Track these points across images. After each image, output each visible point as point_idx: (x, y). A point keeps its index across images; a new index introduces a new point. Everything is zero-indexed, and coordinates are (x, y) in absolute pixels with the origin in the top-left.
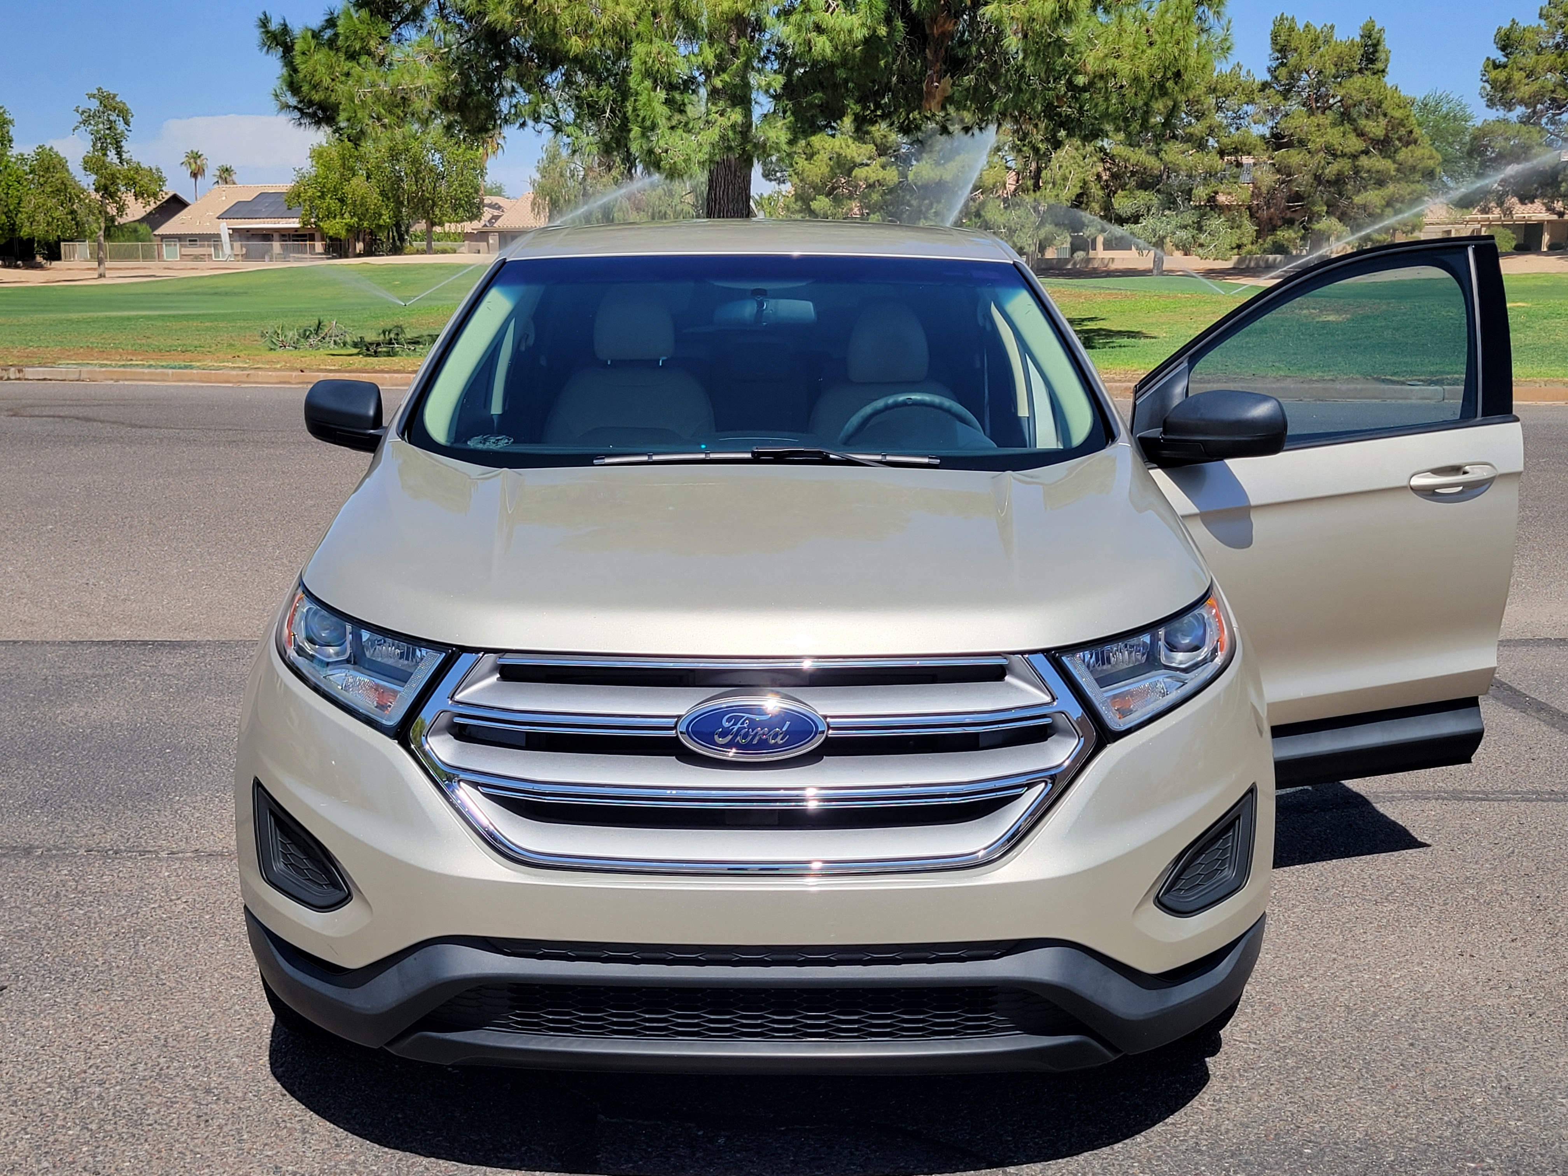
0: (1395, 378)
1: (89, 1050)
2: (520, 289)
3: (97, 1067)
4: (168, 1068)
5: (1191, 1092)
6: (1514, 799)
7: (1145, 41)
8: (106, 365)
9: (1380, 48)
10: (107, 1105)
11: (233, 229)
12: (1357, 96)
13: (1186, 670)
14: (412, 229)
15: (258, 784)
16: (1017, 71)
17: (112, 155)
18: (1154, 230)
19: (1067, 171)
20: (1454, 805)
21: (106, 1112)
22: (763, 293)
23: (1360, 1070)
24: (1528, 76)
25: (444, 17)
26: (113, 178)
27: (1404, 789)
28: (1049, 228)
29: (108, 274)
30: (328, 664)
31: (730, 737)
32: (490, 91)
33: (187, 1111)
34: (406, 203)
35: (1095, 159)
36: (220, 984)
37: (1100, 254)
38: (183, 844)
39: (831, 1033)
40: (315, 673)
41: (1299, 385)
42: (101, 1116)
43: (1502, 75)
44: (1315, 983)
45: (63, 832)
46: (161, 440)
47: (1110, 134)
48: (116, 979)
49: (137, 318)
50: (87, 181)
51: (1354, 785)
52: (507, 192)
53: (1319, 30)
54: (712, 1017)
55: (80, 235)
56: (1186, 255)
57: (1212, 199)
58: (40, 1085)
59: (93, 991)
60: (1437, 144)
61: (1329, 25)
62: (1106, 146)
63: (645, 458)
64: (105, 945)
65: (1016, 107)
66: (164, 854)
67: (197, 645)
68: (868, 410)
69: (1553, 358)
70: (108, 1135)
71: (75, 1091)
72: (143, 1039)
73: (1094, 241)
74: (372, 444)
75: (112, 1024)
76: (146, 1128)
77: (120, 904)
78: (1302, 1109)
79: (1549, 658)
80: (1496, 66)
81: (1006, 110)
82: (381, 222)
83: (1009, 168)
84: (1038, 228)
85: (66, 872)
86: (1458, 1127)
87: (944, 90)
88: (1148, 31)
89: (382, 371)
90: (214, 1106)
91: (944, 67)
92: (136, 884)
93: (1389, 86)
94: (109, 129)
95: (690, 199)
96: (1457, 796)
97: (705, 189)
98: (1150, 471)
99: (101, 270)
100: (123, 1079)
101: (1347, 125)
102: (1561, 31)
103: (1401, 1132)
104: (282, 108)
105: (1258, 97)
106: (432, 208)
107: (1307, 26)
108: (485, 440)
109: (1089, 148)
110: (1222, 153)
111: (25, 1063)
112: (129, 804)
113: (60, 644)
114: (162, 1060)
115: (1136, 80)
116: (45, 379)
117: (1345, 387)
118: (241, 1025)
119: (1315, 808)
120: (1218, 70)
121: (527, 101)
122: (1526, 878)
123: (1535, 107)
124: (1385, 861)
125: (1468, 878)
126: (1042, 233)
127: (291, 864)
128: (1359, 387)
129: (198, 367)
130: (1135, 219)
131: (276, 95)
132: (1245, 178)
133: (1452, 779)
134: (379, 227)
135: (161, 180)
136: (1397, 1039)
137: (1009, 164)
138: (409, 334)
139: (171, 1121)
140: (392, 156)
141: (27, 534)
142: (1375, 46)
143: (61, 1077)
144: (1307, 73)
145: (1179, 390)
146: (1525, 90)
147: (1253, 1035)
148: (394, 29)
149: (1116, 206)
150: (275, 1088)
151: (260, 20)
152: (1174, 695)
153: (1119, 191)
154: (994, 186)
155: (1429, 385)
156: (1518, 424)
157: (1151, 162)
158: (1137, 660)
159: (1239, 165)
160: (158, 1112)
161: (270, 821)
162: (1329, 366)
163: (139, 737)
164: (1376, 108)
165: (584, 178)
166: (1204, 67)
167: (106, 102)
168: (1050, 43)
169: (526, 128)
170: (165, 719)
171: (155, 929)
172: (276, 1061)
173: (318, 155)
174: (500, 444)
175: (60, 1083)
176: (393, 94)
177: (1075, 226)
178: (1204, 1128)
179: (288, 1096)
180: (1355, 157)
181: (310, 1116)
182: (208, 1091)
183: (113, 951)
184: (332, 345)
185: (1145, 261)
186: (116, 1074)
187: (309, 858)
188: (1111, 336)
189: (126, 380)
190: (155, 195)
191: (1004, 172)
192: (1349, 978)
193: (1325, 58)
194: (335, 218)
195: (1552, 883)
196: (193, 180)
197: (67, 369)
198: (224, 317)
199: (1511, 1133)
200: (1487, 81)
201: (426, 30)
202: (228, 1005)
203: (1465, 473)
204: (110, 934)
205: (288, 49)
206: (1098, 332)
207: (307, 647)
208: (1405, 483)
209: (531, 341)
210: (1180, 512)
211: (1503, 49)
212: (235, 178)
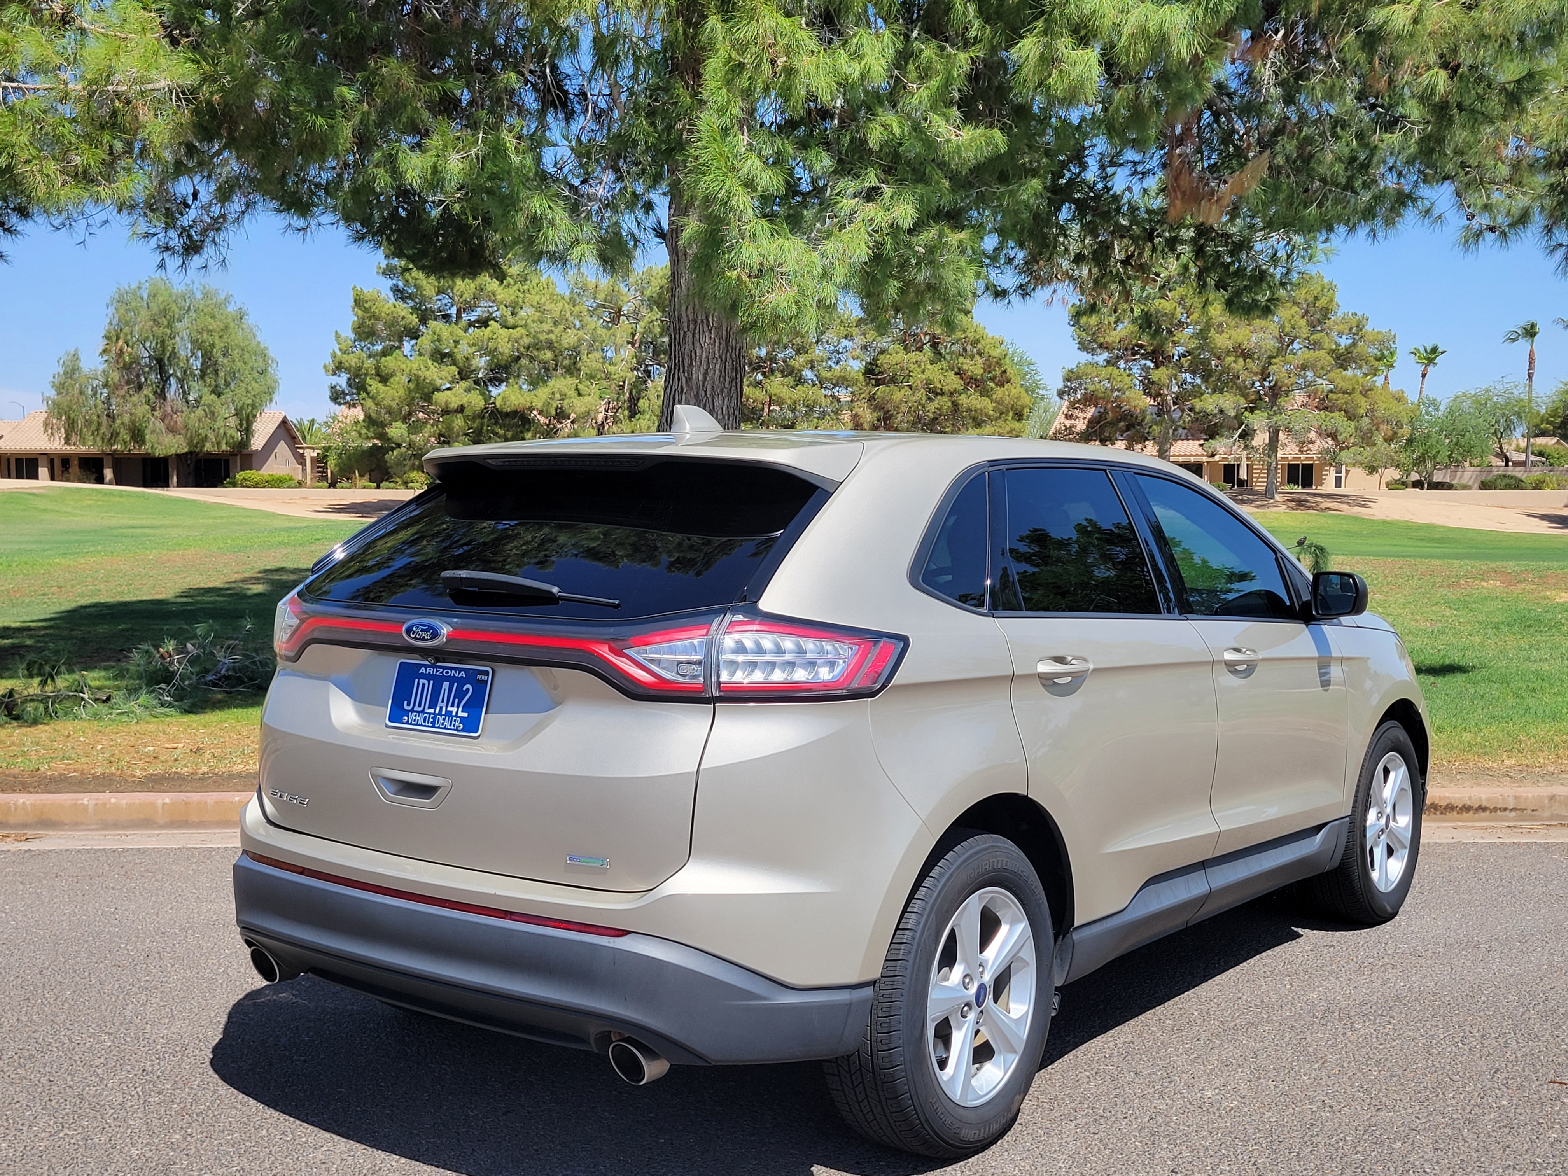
105: (855, 331)
164: (971, 347)
180: (953, 395)
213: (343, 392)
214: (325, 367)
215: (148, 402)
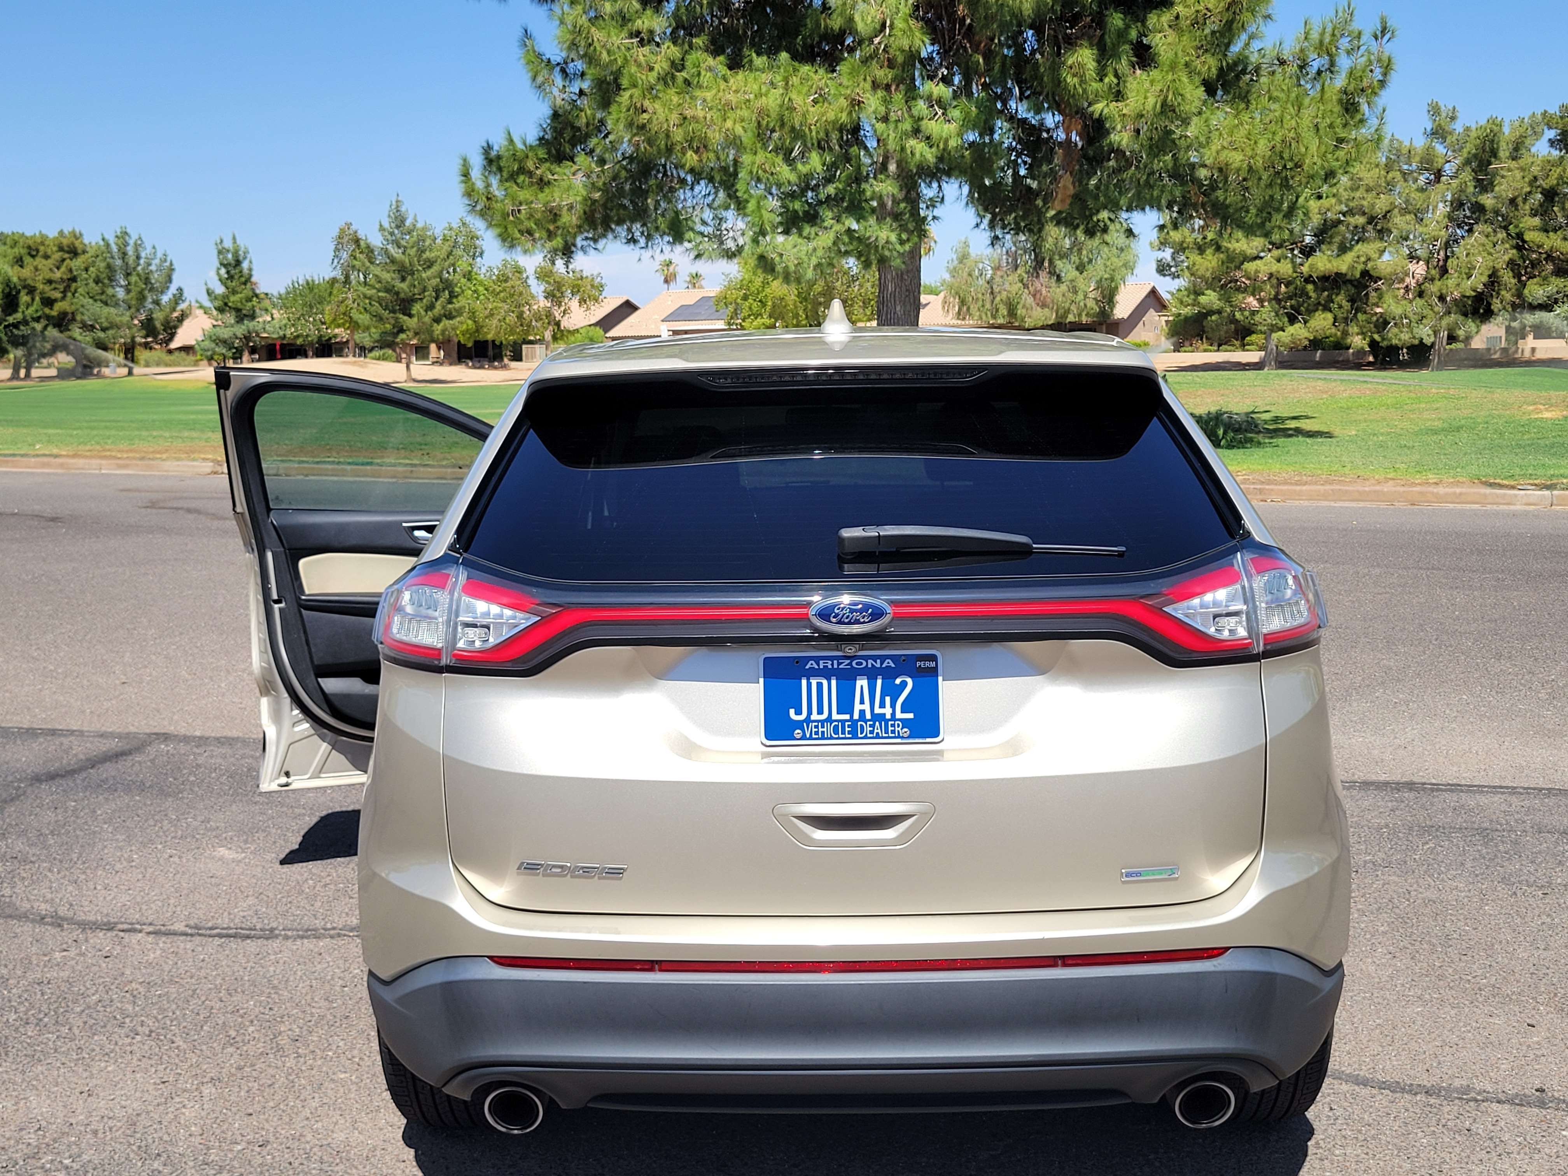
0: (1505, 482)
11: (673, 331)
16: (1145, 168)
17: (560, 266)
19: (1475, 260)
26: (560, 286)
35: (1507, 246)
37: (1529, 343)
50: (538, 289)
55: (536, 339)
83: (1412, 258)
109: (1501, 235)
117: (1446, 491)
128: (1461, 490)
149: (1528, 293)
151: (483, 148)
155: (1541, 489)
165: (992, 277)
191: (1405, 261)
194: (756, 318)
212: (703, 283)
213: (1168, 265)
214: (1151, 243)
215: (1022, 281)
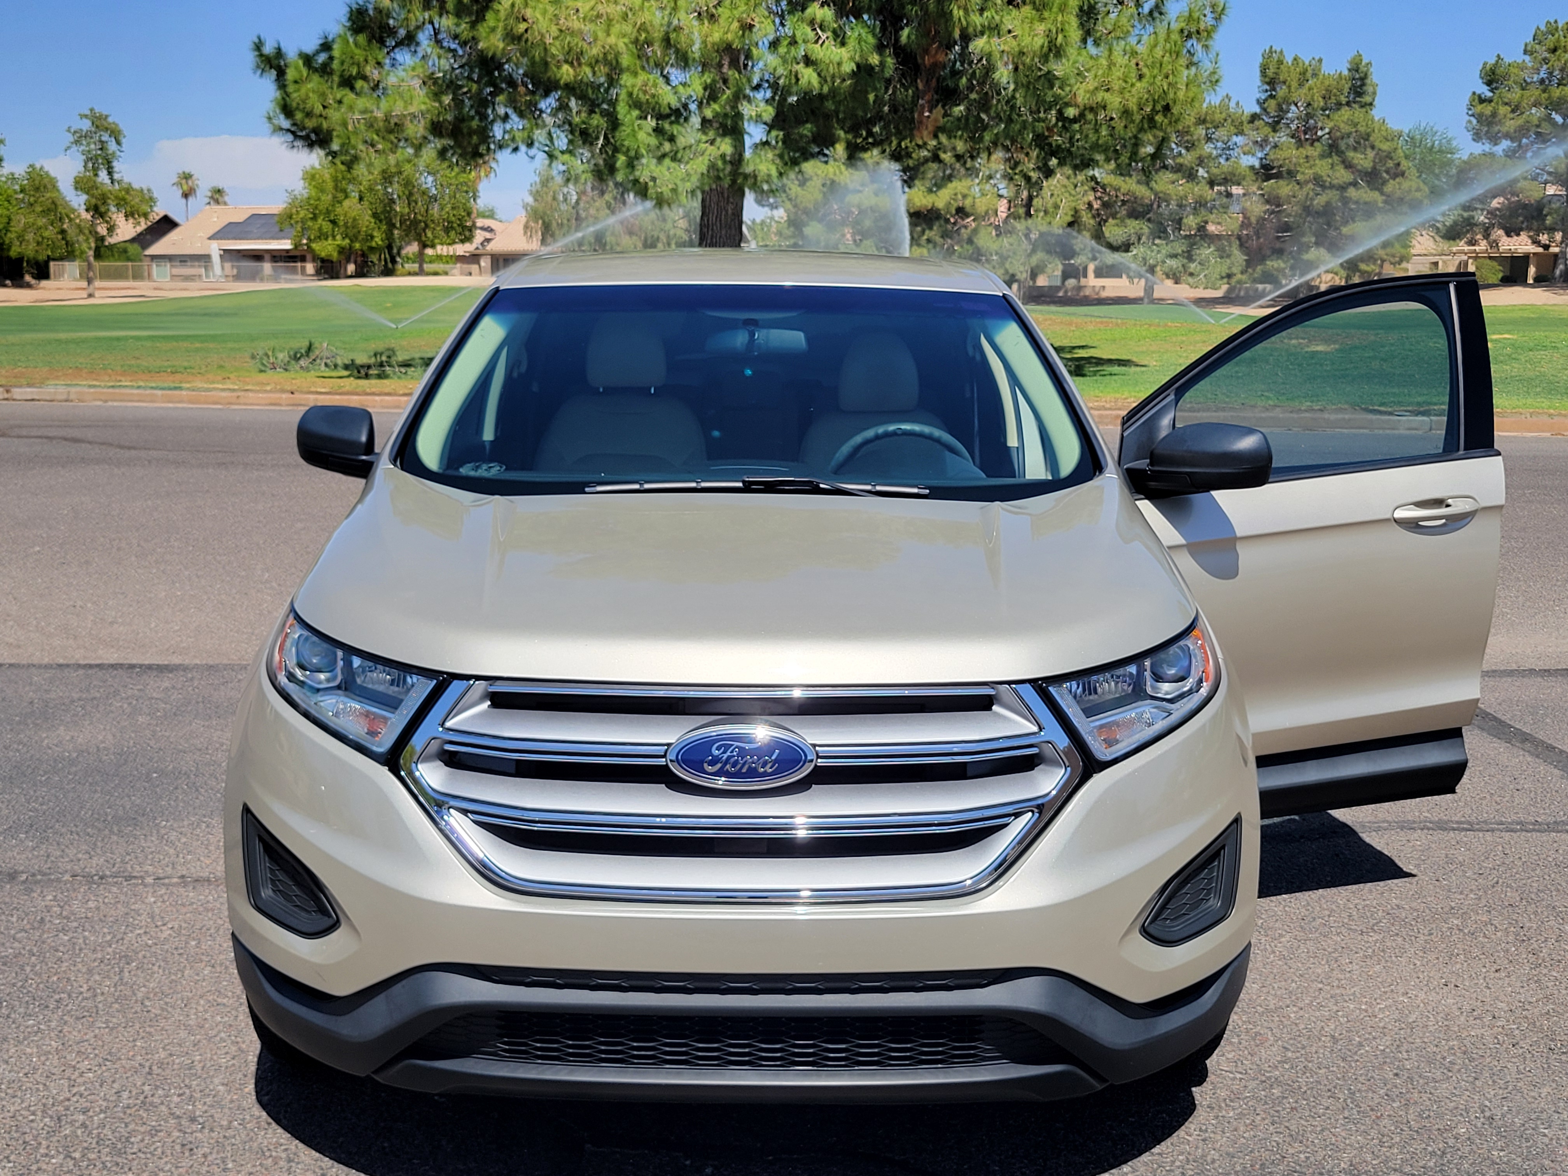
0: (1382, 409)
1: (73, 1077)
2: (514, 317)
3: (81, 1095)
4: (153, 1096)
5: (1177, 1121)
6: (1498, 830)
7: (1134, 74)
8: (94, 386)
9: (1368, 81)
10: (90, 1133)
11: (224, 250)
12: (1345, 128)
13: (1171, 701)
14: (404, 252)
15: (247, 810)
16: (1007, 102)
17: (103, 176)
18: (1144, 259)
19: (1059, 200)
20: (1439, 835)
21: (90, 1140)
22: (754, 323)
23: (1345, 1100)
24: (1513, 111)
25: (438, 42)
26: (104, 199)
27: (1389, 819)
28: (1040, 255)
29: (97, 294)
30: (318, 690)
31: (719, 765)
32: (483, 117)
33: (171, 1140)
34: (398, 225)
35: (1086, 188)
36: (206, 1011)
37: (1092, 281)
38: (169, 870)
39: (819, 1062)
40: (305, 699)
41: (1288, 415)
42: (85, 1145)
43: (1488, 109)
44: (1301, 1013)
45: (48, 856)
46: (149, 462)
47: (1101, 163)
48: (100, 1005)
49: (126, 338)
50: (78, 201)
51: (1340, 814)
52: (499, 215)
53: (1307, 63)
54: (701, 1045)
55: (70, 255)
56: (1176, 283)
57: (1201, 228)
58: (23, 1112)
59: (78, 1018)
60: (1424, 176)
61: (1317, 58)
62: (1097, 175)
63: (636, 487)
64: (90, 971)
65: (1007, 136)
66: (149, 880)
67: (185, 668)
68: (858, 439)
69: (1538, 389)
70: (92, 1163)
71: (59, 1119)
72: (128, 1066)
73: (1085, 269)
74: (364, 470)
75: (97, 1052)
76: (130, 1157)
77: (105, 930)
78: (1288, 1139)
79: (1532, 689)
80: (1482, 100)
81: (998, 139)
82: (374, 244)
83: (1001, 196)
84: (1030, 256)
85: (50, 897)
86: (1442, 1157)
87: (936, 120)
88: (1137, 64)
89: (373, 394)
90: (199, 1135)
91: (935, 97)
92: (121, 910)
93: (1376, 119)
94: (101, 149)
95: (683, 224)
96: (1442, 826)
97: (698, 213)
98: (1137, 502)
99: (90, 290)
100: (107, 1108)
101: (1335, 158)
102: (1545, 67)
103: (1385, 1162)
104: (274, 131)
105: (1247, 128)
106: (424, 230)
107: (1295, 59)
108: (477, 467)
109: (1081, 177)
110: (1212, 183)
111: (9, 1091)
112: (115, 829)
113: (47, 667)
114: (146, 1088)
115: (1126, 113)
116: (33, 400)
117: (1333, 417)
118: (227, 1053)
119: (1302, 837)
120: (1207, 101)
121: (521, 127)
122: (1510, 908)
123: (1520, 142)
124: (1371, 891)
125: (1453, 908)
126: (1034, 260)
127: (279, 891)
128: (1347, 417)
129: (188, 389)
130: (1126, 247)
131: (270, 118)
132: (1235, 208)
133: (1437, 809)
134: (371, 249)
135: (152, 201)
136: (1382, 1069)
137: (1001, 192)
138: (401, 357)
139: (155, 1150)
140: (385, 178)
141: (14, 556)
142: (1363, 79)
143: (44, 1105)
144: (1296, 105)
145: (1166, 421)
146: (1511, 124)
147: (1239, 1064)
148: (388, 53)
149: (1107, 234)
150: (260, 1117)
151: (255, 43)
152: (1160, 725)
153: (1110, 220)
154: (987, 213)
155: (1417, 415)
156: (1500, 458)
157: (1141, 191)
158: (1123, 690)
159: (1229, 195)
160: (142, 1140)
161: (258, 847)
162: (1318, 396)
163: (126, 761)
164: (1364, 140)
165: (577, 202)
166: (1193, 100)
167: (98, 123)
168: (1040, 77)
169: (519, 154)
170: (152, 743)
171: (140, 955)
172: (262, 1089)
173: (311, 177)
174: (492, 471)
175: (43, 1112)
176: (387, 120)
177: (1067, 253)
178: (1190, 1158)
179: (274, 1125)
180: (1343, 188)
181: (296, 1145)
182: (193, 1120)
183: (97, 978)
184: (323, 367)
185: (1136, 289)
186: (101, 1102)
187: (298, 884)
188: (1102, 364)
189: (115, 401)
190: (145, 215)
191: (995, 200)
192: (1335, 1008)
193: (1314, 91)
194: (326, 239)
195: (1536, 913)
196: (184, 200)
197: (55, 389)
198: (213, 338)
199: (1494, 1163)
200: (1473, 115)
201: (420, 55)
202: (214, 1032)
203: (1448, 506)
204: (95, 960)
205: (281, 73)
206: (1089, 360)
207: (298, 673)
208: (1388, 516)
209: (523, 369)
210: (1166, 543)
211: (1489, 83)
212: (226, 198)
